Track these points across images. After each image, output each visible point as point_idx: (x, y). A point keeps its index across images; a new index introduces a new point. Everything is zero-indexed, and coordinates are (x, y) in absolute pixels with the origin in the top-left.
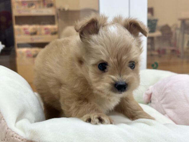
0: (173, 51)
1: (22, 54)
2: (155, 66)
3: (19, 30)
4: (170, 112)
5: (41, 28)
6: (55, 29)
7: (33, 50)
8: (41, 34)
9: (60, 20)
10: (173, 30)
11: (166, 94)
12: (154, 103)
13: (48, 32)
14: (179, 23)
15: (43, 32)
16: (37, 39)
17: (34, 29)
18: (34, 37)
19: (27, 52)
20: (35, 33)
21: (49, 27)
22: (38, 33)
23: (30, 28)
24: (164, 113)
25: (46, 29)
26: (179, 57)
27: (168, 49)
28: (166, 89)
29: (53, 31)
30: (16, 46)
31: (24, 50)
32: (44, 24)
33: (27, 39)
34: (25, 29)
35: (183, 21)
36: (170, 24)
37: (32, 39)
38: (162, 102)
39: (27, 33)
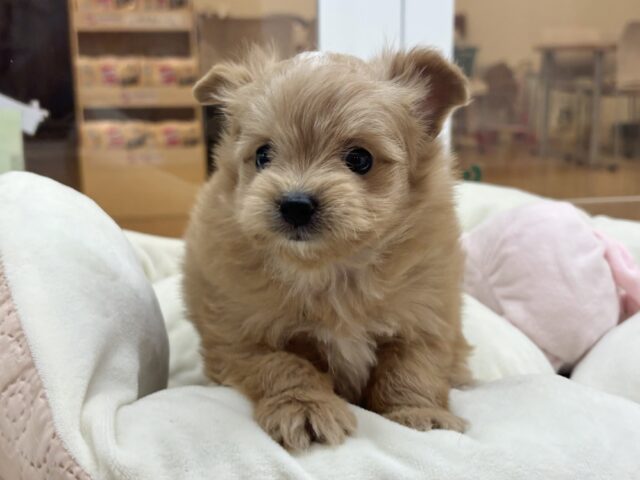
0: (519, 136)
1: (97, 140)
2: (473, 175)
3: (89, 72)
4: (514, 309)
5: (152, 67)
6: (188, 70)
7: (129, 129)
8: (150, 84)
9: (204, 44)
10: (519, 77)
11: (505, 258)
12: (471, 284)
13: (171, 78)
14: (536, 60)
15: (157, 77)
16: (139, 97)
17: (130, 68)
18: (132, 91)
19: (111, 132)
20: (132, 81)
21: (175, 63)
22: (143, 78)
23: (121, 65)
24: (501, 312)
25: (164, 70)
26: (534, 153)
27: (506, 131)
28: (504, 243)
30: (80, 115)
31: (102, 127)
32: (160, 54)
33: (112, 96)
34: (105, 69)
35: (549, 54)
36: (513, 62)
37: (124, 96)
38: (493, 279)
39: (111, 80)
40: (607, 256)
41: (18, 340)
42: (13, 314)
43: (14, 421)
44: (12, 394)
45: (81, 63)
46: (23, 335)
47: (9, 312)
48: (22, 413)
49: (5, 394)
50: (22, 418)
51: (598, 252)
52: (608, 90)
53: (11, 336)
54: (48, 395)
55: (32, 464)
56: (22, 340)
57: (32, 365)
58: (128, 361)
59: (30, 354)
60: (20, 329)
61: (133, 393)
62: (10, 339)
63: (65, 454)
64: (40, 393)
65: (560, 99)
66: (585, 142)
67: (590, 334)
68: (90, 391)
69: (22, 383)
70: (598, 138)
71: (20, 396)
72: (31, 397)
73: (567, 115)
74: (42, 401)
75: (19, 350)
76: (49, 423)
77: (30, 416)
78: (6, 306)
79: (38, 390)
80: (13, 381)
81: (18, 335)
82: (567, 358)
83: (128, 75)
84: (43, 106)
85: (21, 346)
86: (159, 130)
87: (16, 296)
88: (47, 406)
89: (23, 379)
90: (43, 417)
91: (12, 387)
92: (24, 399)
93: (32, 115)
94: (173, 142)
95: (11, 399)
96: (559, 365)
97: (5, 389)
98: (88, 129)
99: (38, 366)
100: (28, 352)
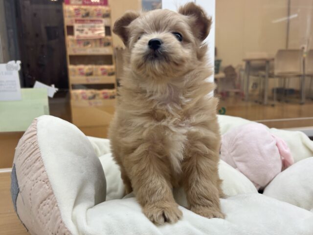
0: (237, 93)
1: (77, 96)
2: (223, 112)
3: (74, 71)
4: (240, 165)
5: (98, 69)
6: (112, 69)
7: (89, 92)
8: (97, 75)
9: (117, 60)
10: (237, 71)
11: (237, 145)
12: (224, 155)
13: (105, 73)
14: (244, 64)
15: (100, 72)
16: (93, 80)
17: (90, 69)
18: (90, 78)
19: (82, 93)
20: (90, 74)
21: (106, 67)
22: (94, 73)
23: (86, 68)
24: (235, 167)
25: (102, 69)
28: (237, 140)
29: (110, 71)
30: (71, 87)
31: (79, 91)
32: (101, 64)
33: (83, 80)
34: (80, 69)
35: (248, 62)
36: (235, 65)
37: (87, 80)
38: (232, 154)
39: (82, 74)
40: (277, 145)
41: (47, 183)
42: (45, 173)
43: (45, 216)
44: (44, 205)
45: (71, 67)
46: (49, 181)
47: (43, 172)
48: (49, 212)
49: (42, 205)
50: (48, 215)
51: (273, 143)
52: (271, 76)
53: (44, 181)
54: (59, 205)
55: (53, 234)
56: (48, 183)
57: (52, 193)
58: (91, 190)
59: (52, 189)
60: (47, 179)
61: (93, 203)
62: (43, 183)
63: (66, 230)
64: (56, 205)
65: (253, 79)
66: (262, 95)
67: (271, 175)
68: (76, 203)
69: (49, 200)
70: (267, 94)
71: (48, 206)
72: (52, 206)
73: (255, 85)
74: (56, 208)
75: (47, 187)
76: (59, 217)
77: (51, 214)
78: (42, 169)
79: (55, 203)
80: (45, 200)
81: (47, 181)
82: (262, 185)
83: (89, 71)
84: (56, 87)
85: (48, 185)
86: (100, 92)
87: (46, 166)
88: (59, 210)
89: (49, 199)
90: (56, 215)
91: (44, 202)
92: (49, 207)
93: (52, 90)
94: (106, 97)
95: (44, 207)
96: (259, 187)
97: (41, 203)
98: (74, 92)
99: (55, 194)
100: (50, 188)
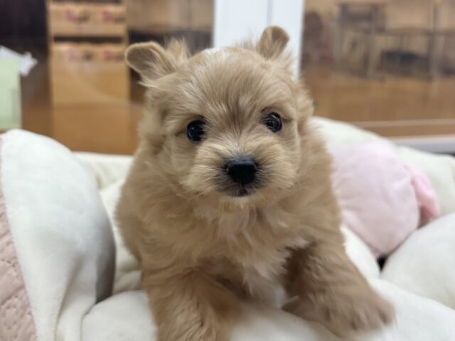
41: (13, 266)
42: (11, 246)
43: (9, 328)
44: (8, 308)
46: (17, 263)
47: (9, 243)
48: (15, 323)
49: (4, 307)
50: (15, 327)
53: (9, 262)
54: (33, 313)
56: (16, 266)
57: (22, 287)
59: (22, 279)
60: (15, 258)
61: (92, 299)
62: (8, 265)
64: (28, 311)
69: (16, 300)
71: (14, 310)
72: (21, 312)
74: (28, 316)
75: (14, 274)
76: (33, 336)
77: (20, 327)
78: (6, 239)
79: (26, 307)
80: (9, 298)
81: (13, 262)
84: (34, 56)
85: (15, 271)
87: (13, 231)
88: (32, 322)
89: (16, 297)
90: (29, 330)
91: (9, 302)
92: (17, 313)
95: (8, 311)
97: (3, 303)
99: (27, 288)
100: (20, 276)
